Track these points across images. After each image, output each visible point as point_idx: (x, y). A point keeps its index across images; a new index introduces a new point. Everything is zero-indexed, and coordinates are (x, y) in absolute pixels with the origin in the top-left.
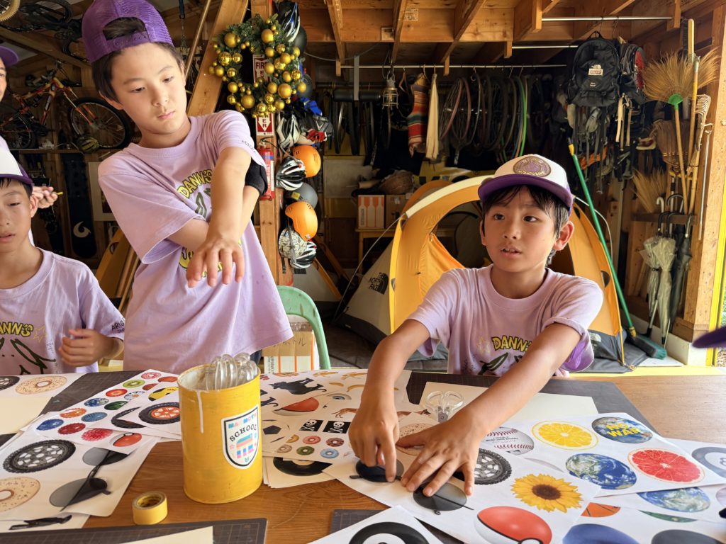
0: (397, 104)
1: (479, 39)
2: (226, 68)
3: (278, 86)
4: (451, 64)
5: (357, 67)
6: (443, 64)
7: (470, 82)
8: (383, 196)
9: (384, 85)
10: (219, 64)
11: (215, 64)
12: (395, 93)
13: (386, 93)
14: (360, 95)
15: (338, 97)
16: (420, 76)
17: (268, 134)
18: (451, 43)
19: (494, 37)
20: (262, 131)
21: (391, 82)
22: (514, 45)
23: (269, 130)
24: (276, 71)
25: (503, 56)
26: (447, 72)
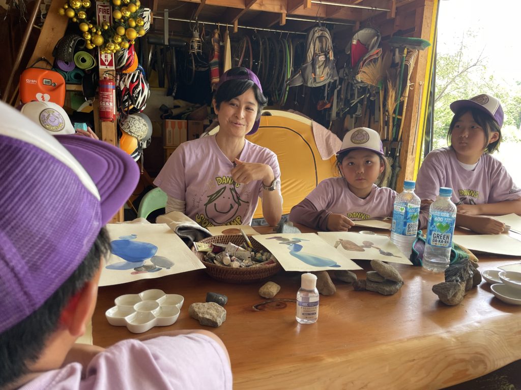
0: (201, 51)
1: (263, 9)
2: (77, 11)
3: (126, 29)
4: (238, 25)
5: (167, 18)
6: (233, 24)
7: (251, 39)
8: (186, 121)
9: (192, 36)
10: (70, 7)
11: (67, 7)
12: (199, 42)
13: (193, 42)
14: (169, 40)
15: (152, 40)
16: (216, 31)
17: (109, 68)
18: (242, 10)
19: (274, 9)
20: (105, 65)
21: (196, 34)
22: (287, 16)
23: (110, 64)
24: (123, 17)
25: (279, 23)
26: (236, 30)
